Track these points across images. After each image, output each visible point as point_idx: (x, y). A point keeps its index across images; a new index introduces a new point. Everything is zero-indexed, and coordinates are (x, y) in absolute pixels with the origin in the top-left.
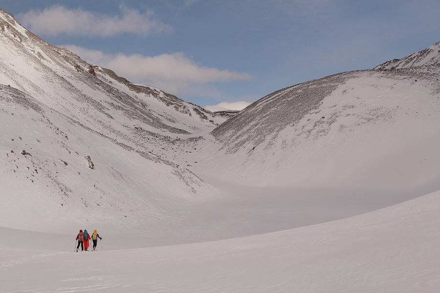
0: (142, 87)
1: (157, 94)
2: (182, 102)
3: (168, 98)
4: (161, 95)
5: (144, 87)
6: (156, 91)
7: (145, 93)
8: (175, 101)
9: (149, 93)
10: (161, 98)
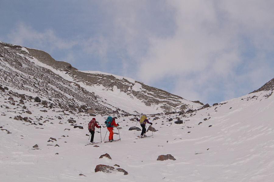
0: (98, 75)
1: (128, 87)
2: (180, 100)
3: (150, 95)
4: (137, 88)
5: (103, 76)
6: (126, 81)
7: (104, 86)
8: (164, 98)
9: (111, 85)
10: (136, 94)
